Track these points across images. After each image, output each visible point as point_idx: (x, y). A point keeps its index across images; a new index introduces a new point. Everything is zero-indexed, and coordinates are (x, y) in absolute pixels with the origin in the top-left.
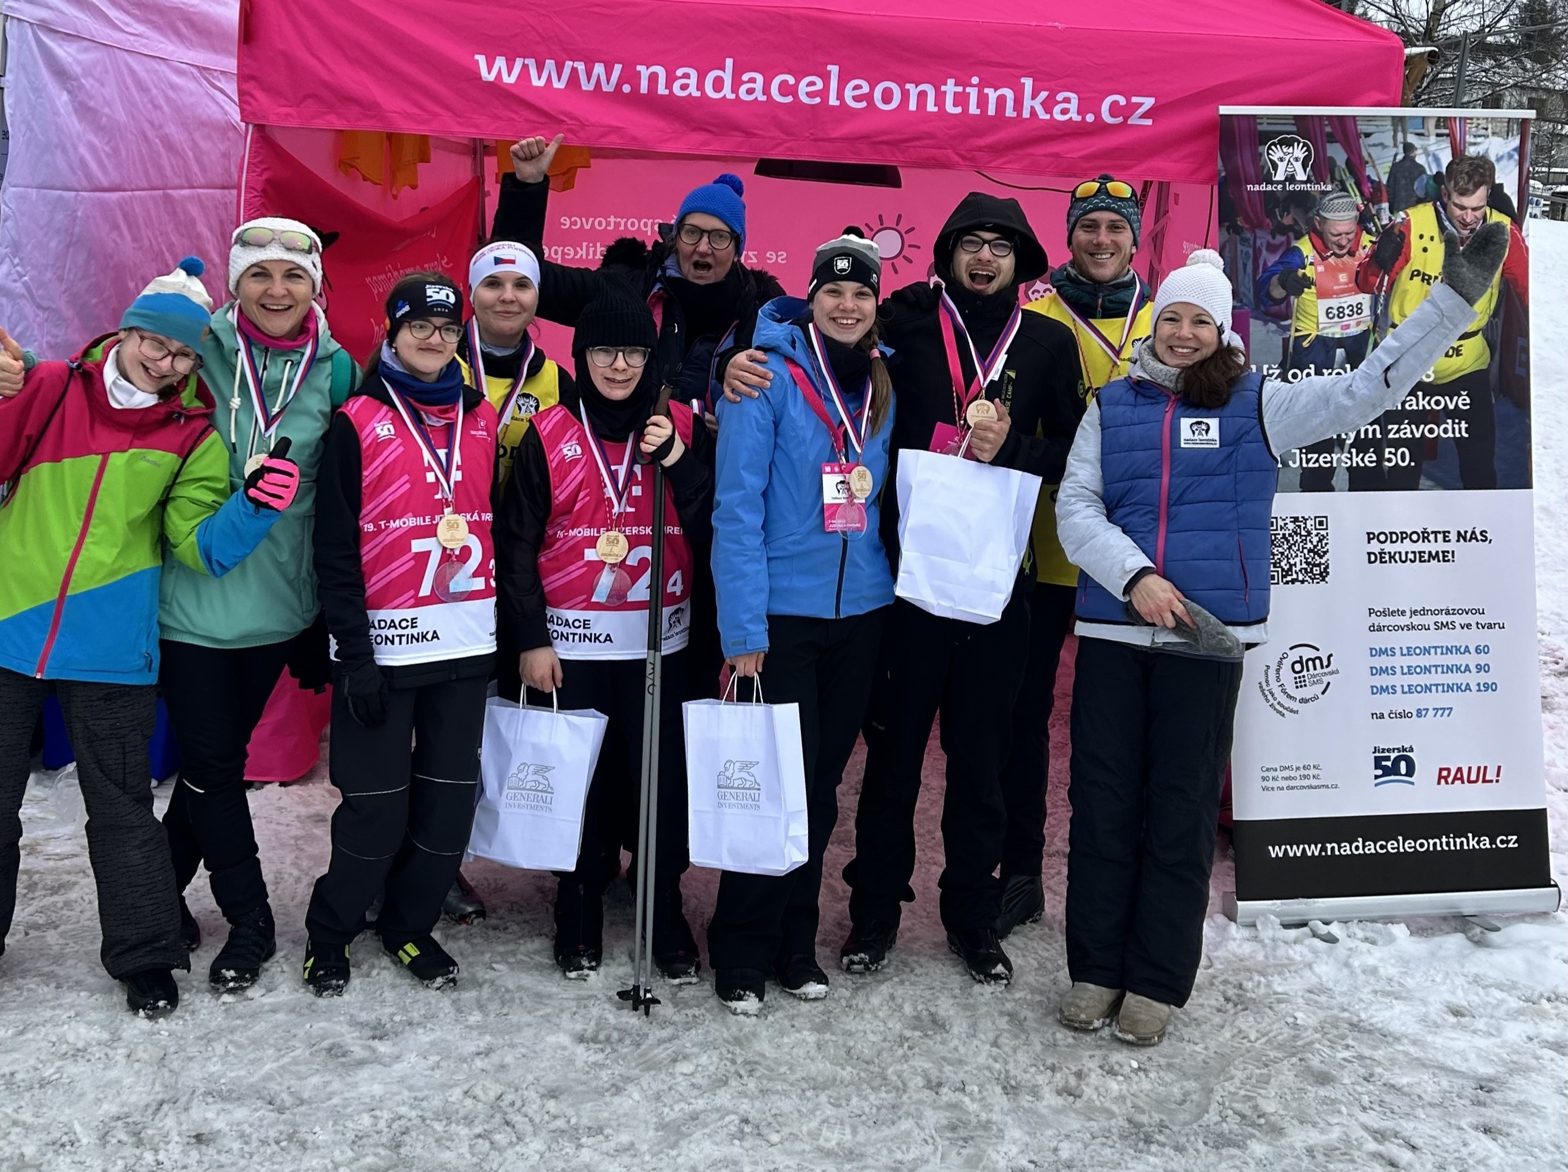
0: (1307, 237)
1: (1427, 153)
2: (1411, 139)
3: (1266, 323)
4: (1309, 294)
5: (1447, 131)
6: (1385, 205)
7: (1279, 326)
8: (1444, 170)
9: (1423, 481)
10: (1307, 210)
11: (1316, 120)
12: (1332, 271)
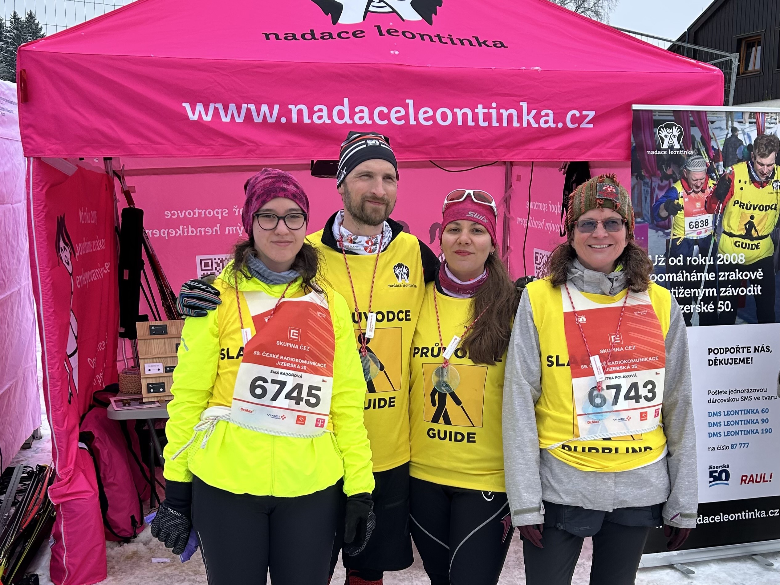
0: (679, 182)
1: (744, 133)
2: (736, 125)
3: (657, 232)
4: (680, 214)
5: (755, 120)
6: (721, 163)
7: (664, 233)
8: (753, 144)
9: (738, 320)
10: (679, 167)
11: (685, 113)
12: (693, 201)
